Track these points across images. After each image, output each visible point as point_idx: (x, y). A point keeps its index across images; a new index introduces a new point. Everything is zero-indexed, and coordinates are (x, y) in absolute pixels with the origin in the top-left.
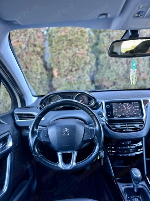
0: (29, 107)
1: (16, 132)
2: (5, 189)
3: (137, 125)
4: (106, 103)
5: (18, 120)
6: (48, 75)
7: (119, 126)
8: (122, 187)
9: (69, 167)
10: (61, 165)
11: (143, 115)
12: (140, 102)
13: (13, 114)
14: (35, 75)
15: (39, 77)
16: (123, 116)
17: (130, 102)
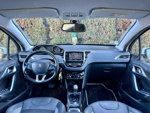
0: (27, 52)
1: (19, 64)
2: (11, 90)
3: (79, 64)
4: (66, 53)
5: (20, 59)
6: (46, 29)
7: (70, 64)
8: (69, 94)
9: (40, 81)
10: (37, 80)
11: (83, 59)
12: (83, 53)
13: (18, 55)
14: (37, 29)
15: (40, 31)
16: (73, 60)
17: (78, 52)
